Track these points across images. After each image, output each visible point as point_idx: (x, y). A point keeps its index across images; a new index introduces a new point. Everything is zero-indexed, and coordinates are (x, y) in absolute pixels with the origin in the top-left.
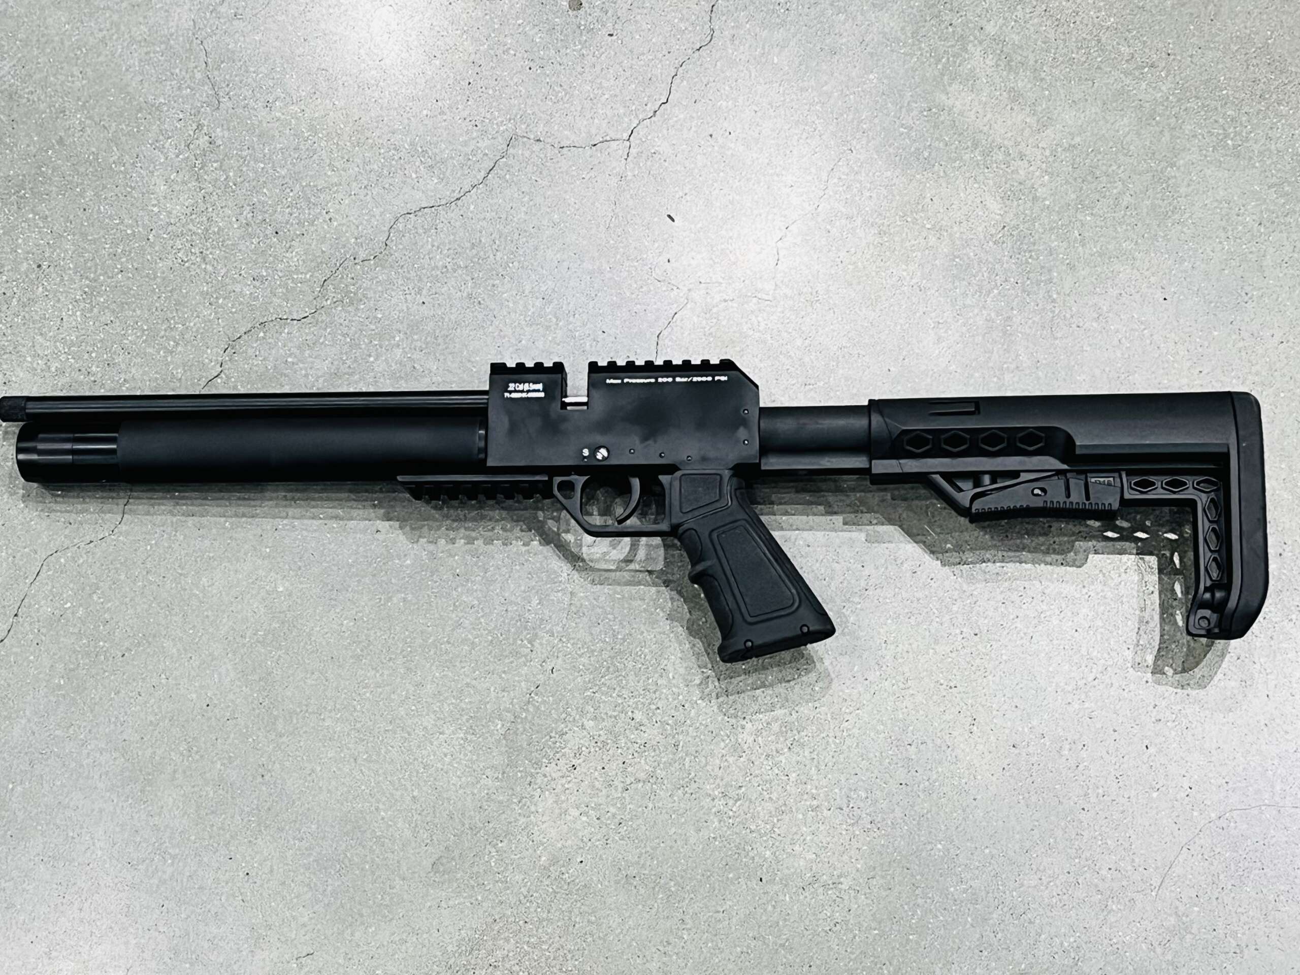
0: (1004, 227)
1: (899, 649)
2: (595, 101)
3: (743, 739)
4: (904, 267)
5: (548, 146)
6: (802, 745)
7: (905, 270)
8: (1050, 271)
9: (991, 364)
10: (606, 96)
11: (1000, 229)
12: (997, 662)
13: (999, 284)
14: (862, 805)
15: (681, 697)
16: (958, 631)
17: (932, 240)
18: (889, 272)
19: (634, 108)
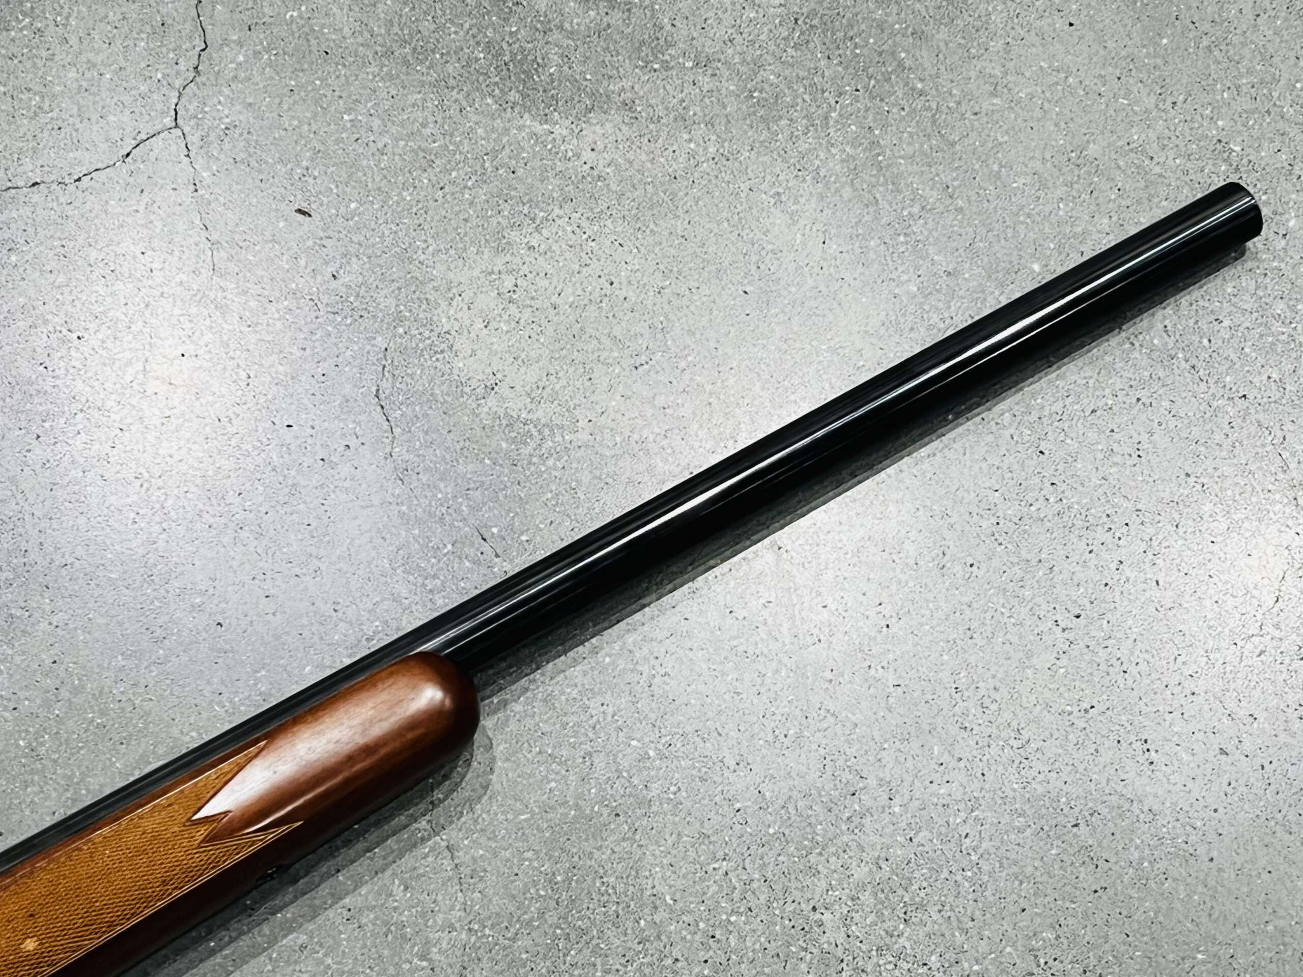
0: (796, 20)
1: (982, 692)
2: (94, 89)
3: (830, 943)
4: (686, 136)
5: (54, 186)
6: (921, 907)
7: (690, 140)
8: (893, 53)
9: (884, 221)
10: (108, 76)
11: (791, 25)
12: (1130, 641)
13: (833, 103)
14: (1057, 953)
15: (702, 925)
16: (1050, 624)
17: (706, 82)
18: (669, 153)
19: (159, 76)
